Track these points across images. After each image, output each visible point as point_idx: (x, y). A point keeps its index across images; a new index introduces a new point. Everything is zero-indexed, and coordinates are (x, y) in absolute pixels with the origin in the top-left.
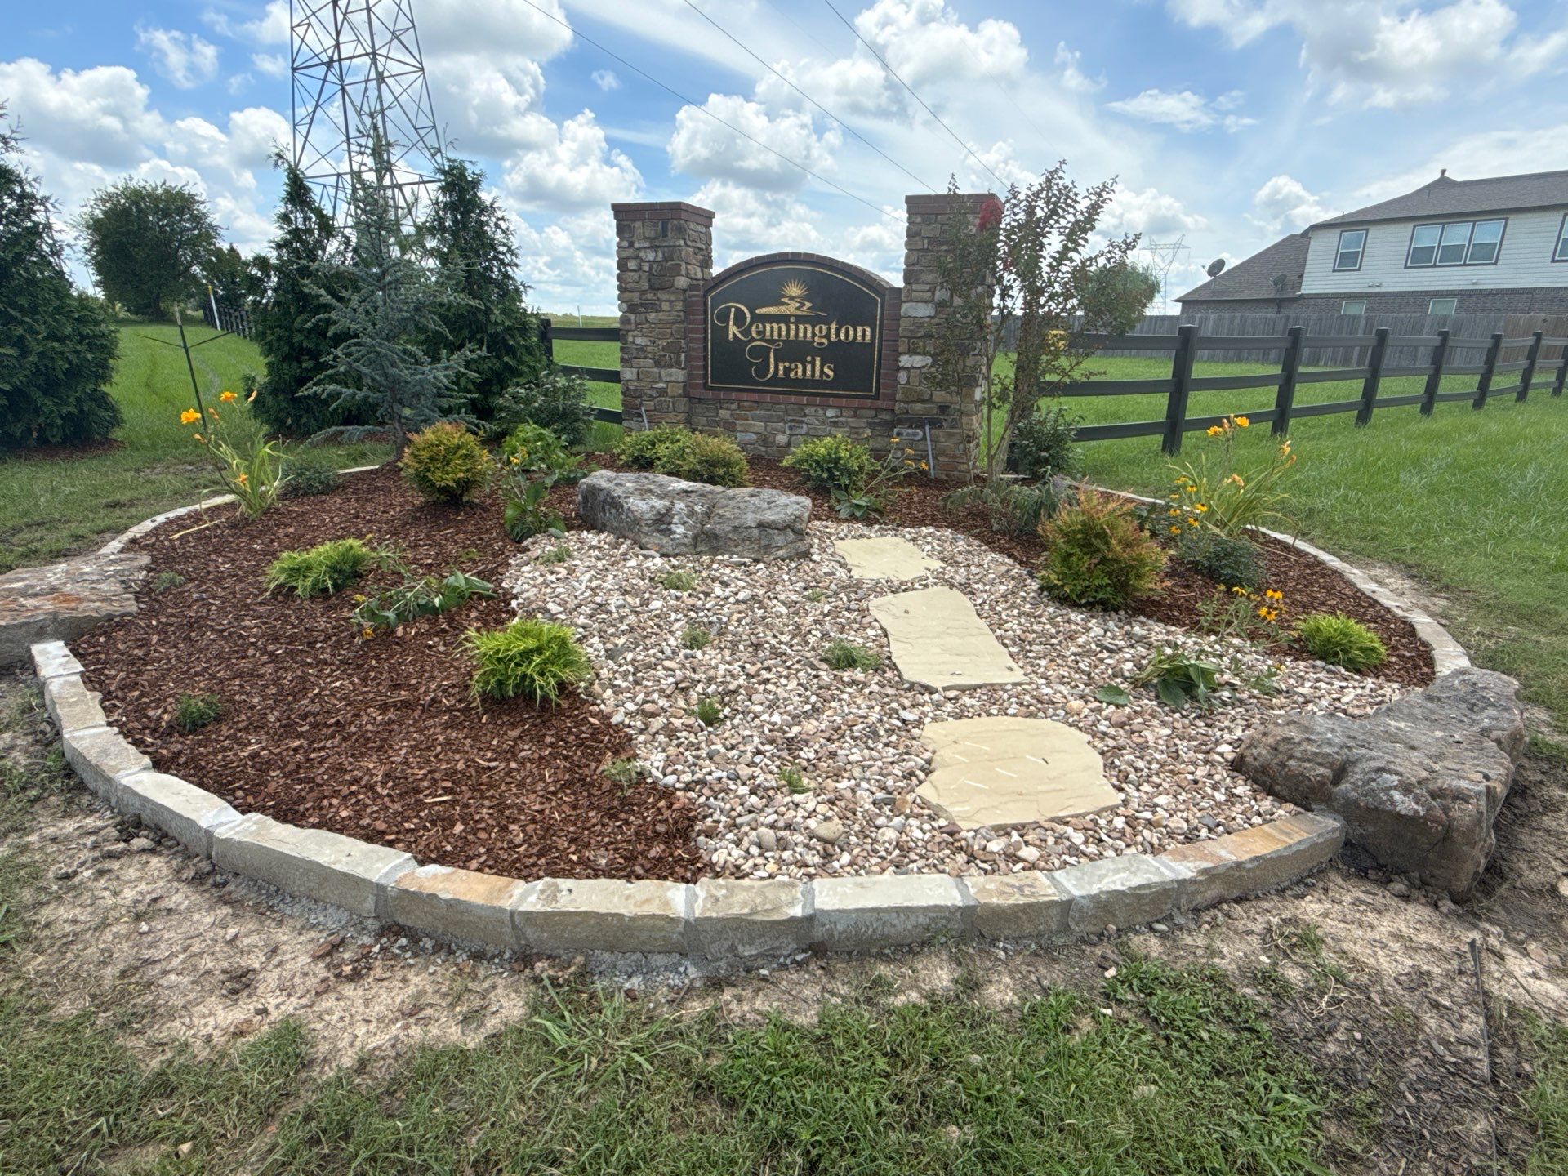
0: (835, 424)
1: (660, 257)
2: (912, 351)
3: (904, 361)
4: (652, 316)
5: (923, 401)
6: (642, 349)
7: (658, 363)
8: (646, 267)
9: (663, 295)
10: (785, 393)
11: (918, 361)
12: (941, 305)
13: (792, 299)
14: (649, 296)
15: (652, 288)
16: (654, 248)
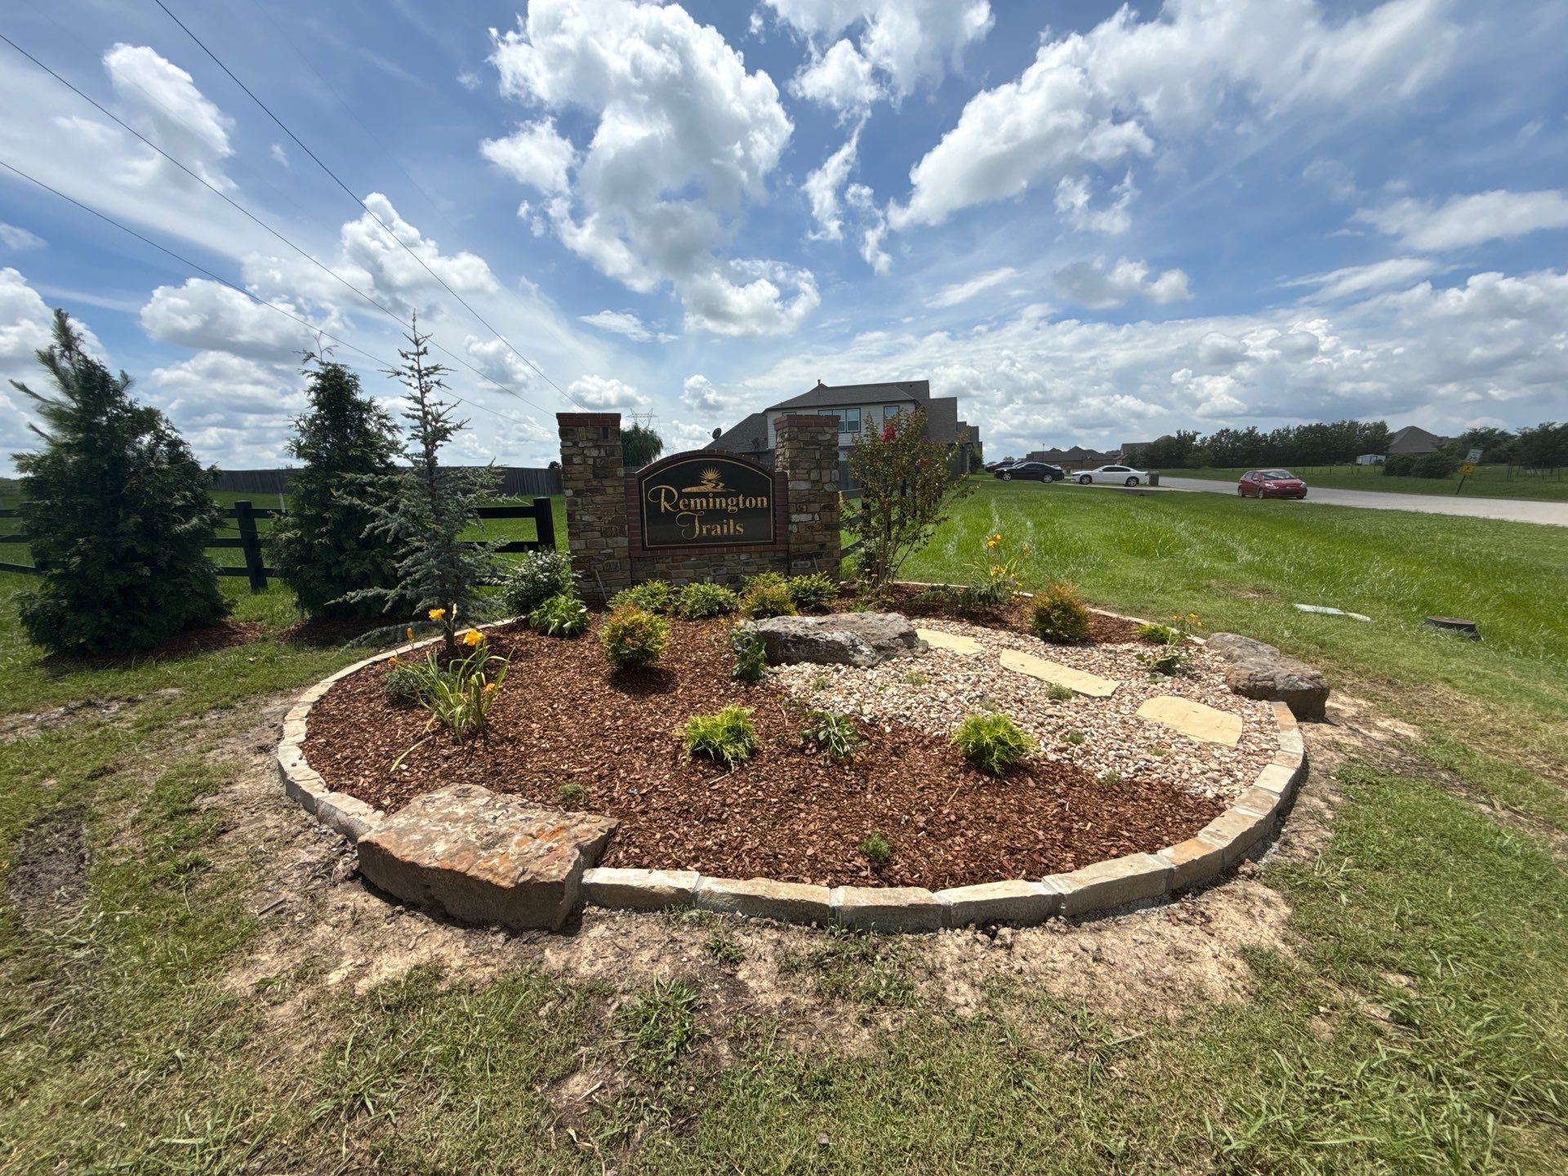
0: (747, 564)
1: (603, 453)
2: (799, 511)
3: (795, 518)
4: (598, 499)
5: (807, 542)
6: (589, 524)
7: (604, 534)
8: (591, 462)
9: (606, 482)
10: (708, 547)
11: (804, 518)
12: (815, 482)
13: (709, 481)
14: (594, 483)
15: (596, 476)
16: (598, 447)
